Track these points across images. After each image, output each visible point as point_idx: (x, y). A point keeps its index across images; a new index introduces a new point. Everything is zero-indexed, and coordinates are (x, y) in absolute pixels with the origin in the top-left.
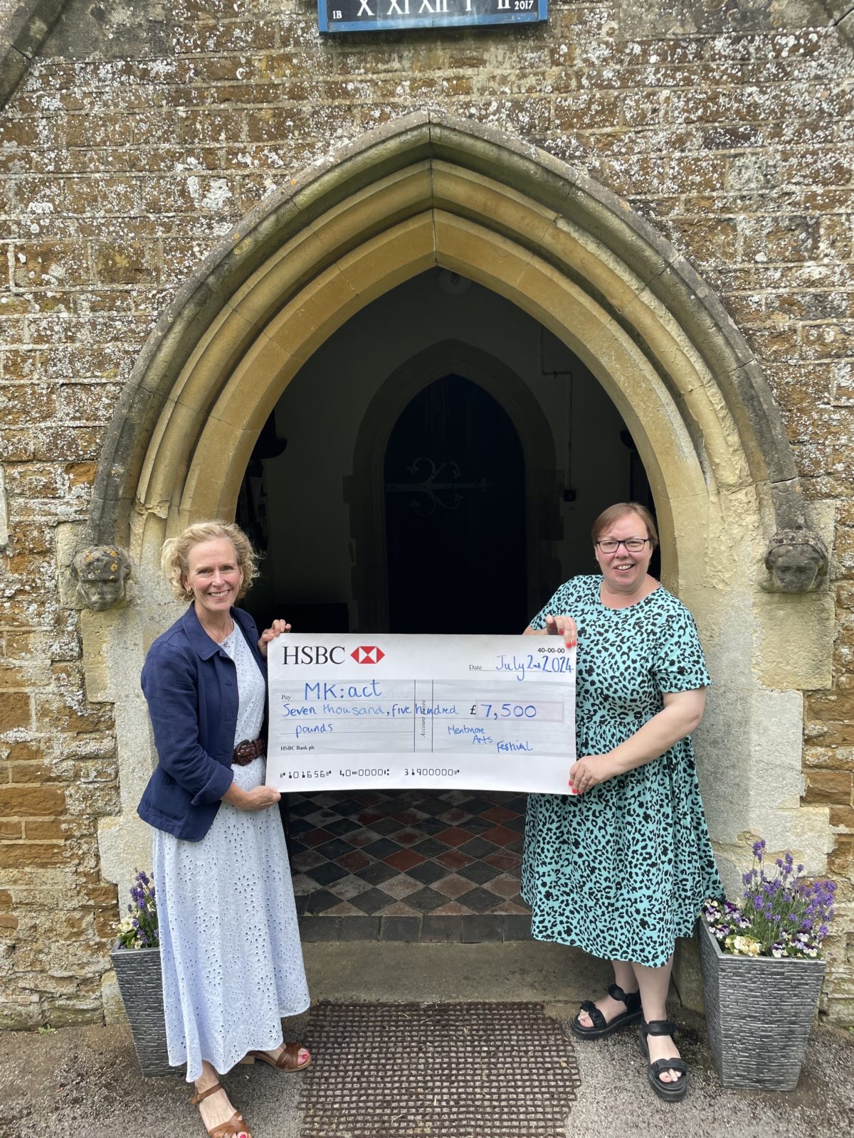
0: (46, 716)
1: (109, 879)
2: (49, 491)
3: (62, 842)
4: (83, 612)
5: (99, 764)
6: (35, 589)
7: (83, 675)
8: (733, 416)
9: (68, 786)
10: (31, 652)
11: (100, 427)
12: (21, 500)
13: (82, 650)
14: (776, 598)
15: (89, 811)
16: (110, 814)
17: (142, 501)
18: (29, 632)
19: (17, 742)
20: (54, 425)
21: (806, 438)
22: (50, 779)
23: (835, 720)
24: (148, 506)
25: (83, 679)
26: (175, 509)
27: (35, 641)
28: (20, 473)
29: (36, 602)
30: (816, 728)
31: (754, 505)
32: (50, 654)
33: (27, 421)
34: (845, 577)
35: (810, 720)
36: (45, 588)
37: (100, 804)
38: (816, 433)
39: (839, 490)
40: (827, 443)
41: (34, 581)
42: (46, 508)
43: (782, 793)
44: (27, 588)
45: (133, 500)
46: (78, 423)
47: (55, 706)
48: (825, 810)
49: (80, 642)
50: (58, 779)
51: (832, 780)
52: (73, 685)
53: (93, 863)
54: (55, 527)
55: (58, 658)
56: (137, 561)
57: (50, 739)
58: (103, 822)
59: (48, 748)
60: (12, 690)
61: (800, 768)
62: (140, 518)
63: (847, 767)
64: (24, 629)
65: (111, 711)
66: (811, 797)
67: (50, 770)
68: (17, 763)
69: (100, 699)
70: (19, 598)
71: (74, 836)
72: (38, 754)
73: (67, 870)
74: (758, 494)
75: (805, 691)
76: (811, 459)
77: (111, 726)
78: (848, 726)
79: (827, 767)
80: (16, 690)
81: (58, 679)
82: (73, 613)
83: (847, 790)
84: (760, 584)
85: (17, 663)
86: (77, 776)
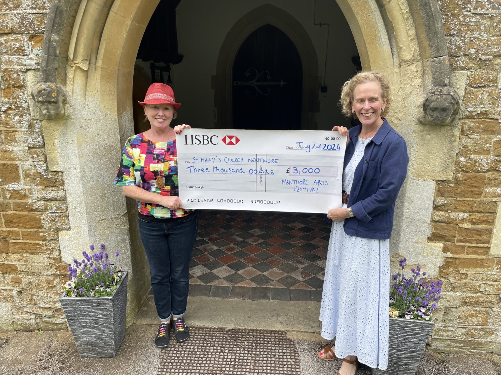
0: (28, 177)
1: (66, 262)
2: (20, 51)
3: (41, 242)
4: (43, 121)
5: (57, 204)
6: (17, 107)
7: (46, 156)
8: (413, 18)
9: (42, 214)
10: (17, 143)
11: (46, 13)
12: (6, 56)
13: (44, 142)
14: (427, 128)
15: (53, 227)
16: (64, 230)
17: (72, 58)
18: (16, 131)
19: (14, 190)
20: (21, 12)
21: (455, 32)
22: (32, 210)
23: (452, 197)
24: (75, 62)
25: (46, 158)
26: (93, 66)
27: (19, 136)
28: (5, 40)
29: (18, 115)
30: (441, 201)
31: (420, 73)
32: (27, 144)
33: (7, 9)
34: (468, 117)
35: (438, 196)
36: (22, 107)
37: (59, 224)
38: (460, 30)
39: (471, 65)
40: (467, 36)
41: (16, 103)
42: (20, 61)
43: (418, 235)
44: (13, 107)
45: (67, 58)
46: (34, 11)
47: (32, 172)
48: (440, 245)
49: (43, 138)
50: (36, 210)
51: (446, 229)
52: (41, 161)
53: (57, 253)
54: (25, 72)
55: (32, 146)
56: (70, 93)
57: (31, 190)
58: (61, 233)
59: (30, 194)
60: (9, 162)
61: (429, 222)
62: (71, 69)
63: (455, 222)
64: (13, 129)
65: (62, 176)
66: (434, 238)
67: (32, 205)
68: (15, 201)
69: (55, 170)
70: (9, 112)
71: (47, 240)
72: (25, 197)
73: (44, 256)
74: (423, 67)
75: (437, 181)
76: (456, 45)
77: (63, 184)
78: (459, 201)
79: (445, 222)
80: (11, 162)
81: (33, 158)
82: (38, 122)
83: (454, 235)
84: (419, 120)
85: (11, 148)
86: (46, 209)
